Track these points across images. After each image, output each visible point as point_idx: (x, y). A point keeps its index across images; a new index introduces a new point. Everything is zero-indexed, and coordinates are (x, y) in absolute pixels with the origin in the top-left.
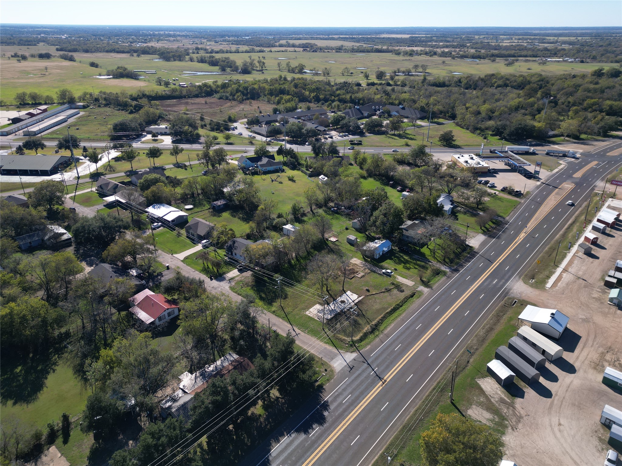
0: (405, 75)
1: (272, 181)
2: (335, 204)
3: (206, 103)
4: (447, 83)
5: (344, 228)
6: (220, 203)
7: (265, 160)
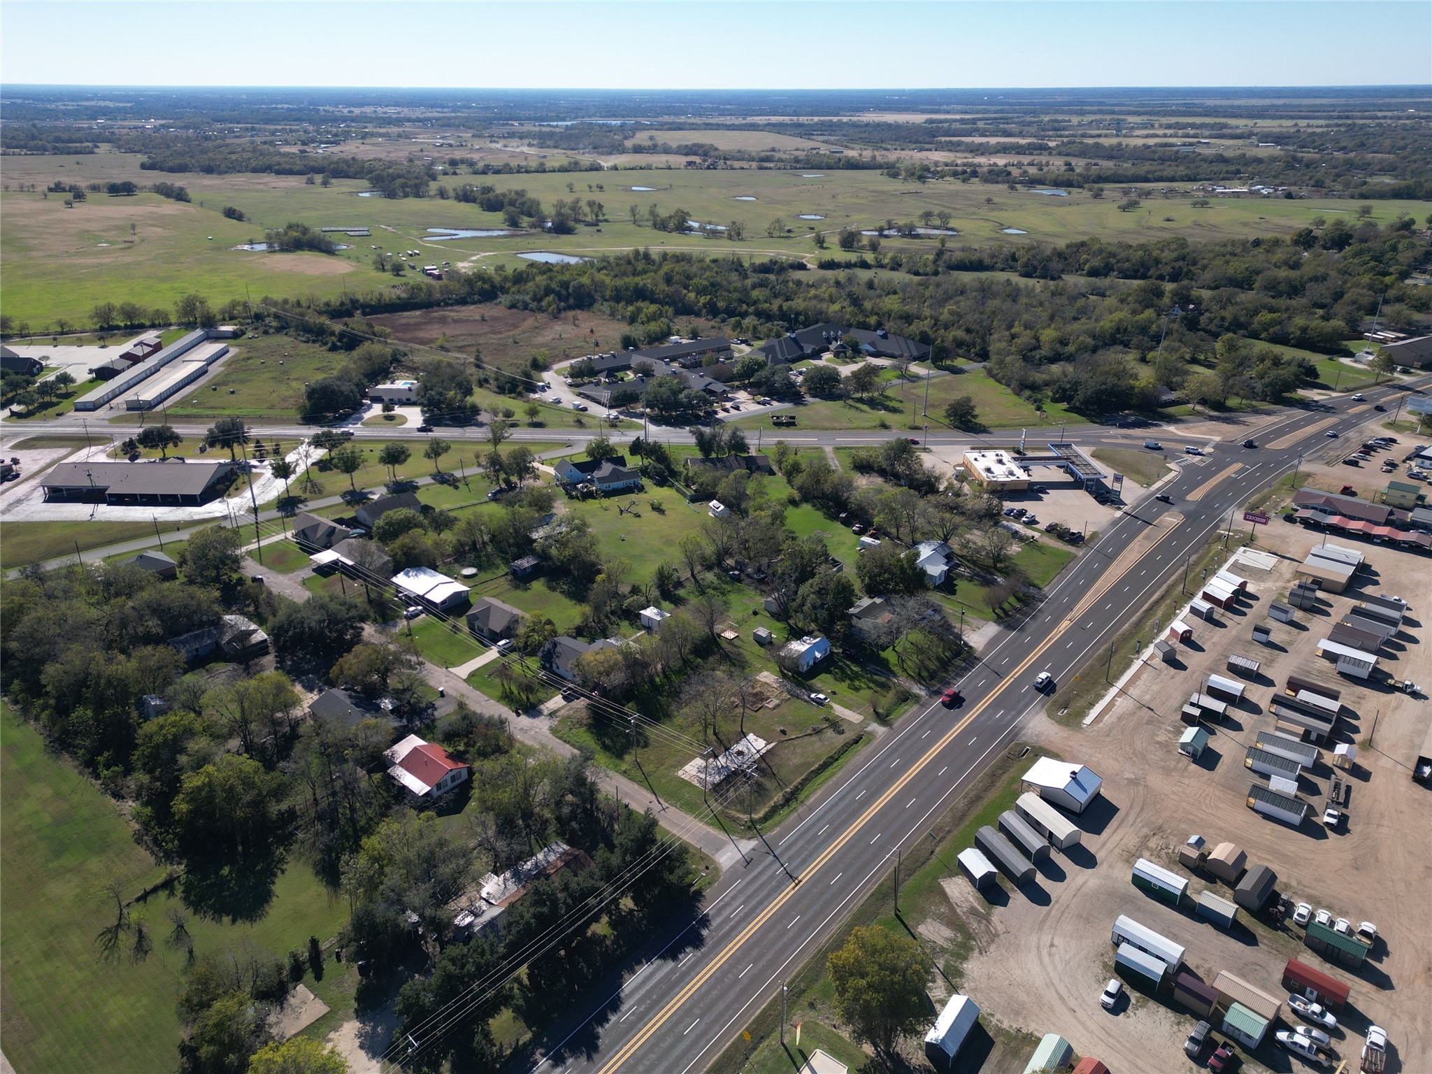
0: (904, 236)
1: (622, 512)
2: (736, 562)
3: (483, 319)
4: (987, 261)
5: (751, 612)
6: (526, 563)
7: (607, 468)
